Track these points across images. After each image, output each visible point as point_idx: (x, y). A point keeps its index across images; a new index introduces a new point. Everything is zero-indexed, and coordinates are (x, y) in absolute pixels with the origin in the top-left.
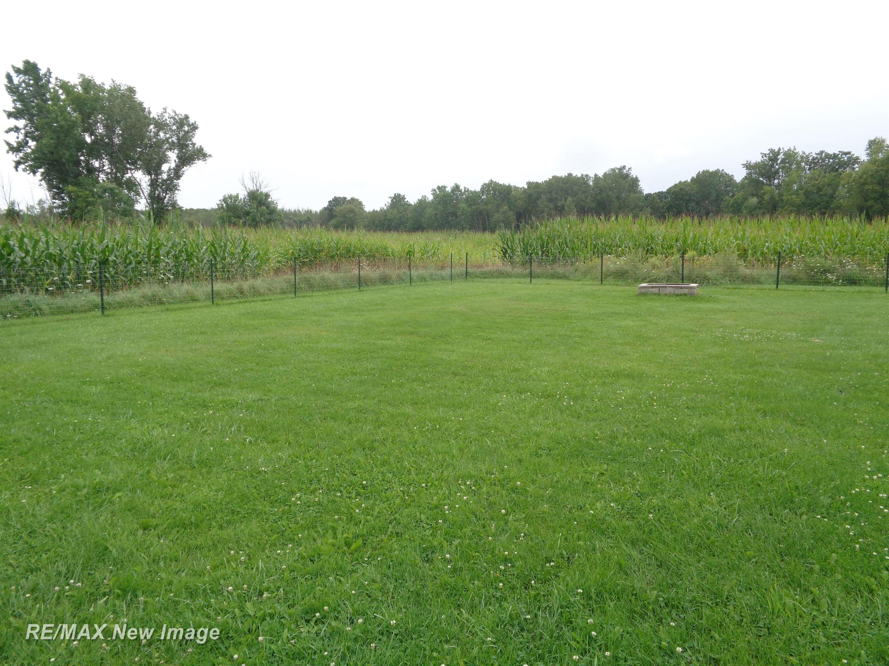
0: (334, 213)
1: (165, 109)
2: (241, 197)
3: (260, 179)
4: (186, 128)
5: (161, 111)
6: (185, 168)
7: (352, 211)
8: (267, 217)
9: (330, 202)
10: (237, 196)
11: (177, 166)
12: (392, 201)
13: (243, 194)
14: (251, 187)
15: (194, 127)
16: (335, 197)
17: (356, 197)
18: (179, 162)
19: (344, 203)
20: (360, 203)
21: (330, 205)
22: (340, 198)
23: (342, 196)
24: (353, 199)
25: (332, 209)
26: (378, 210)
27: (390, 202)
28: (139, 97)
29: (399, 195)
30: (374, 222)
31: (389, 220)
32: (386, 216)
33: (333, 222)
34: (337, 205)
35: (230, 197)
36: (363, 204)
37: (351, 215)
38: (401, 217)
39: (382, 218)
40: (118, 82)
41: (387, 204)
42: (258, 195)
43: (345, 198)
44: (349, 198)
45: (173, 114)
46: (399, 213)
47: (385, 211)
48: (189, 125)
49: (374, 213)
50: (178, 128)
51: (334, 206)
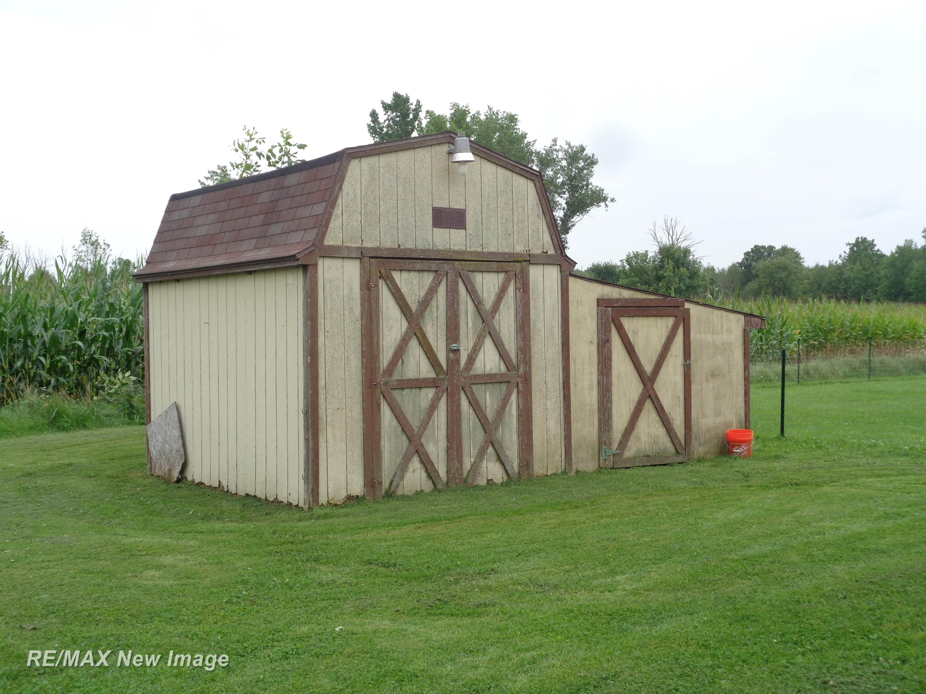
0: (753, 272)
1: (555, 140)
2: (651, 255)
3: (678, 230)
4: (581, 164)
5: (549, 143)
6: (576, 218)
7: (785, 268)
8: (688, 281)
9: (747, 254)
10: (646, 254)
11: (565, 215)
12: (851, 249)
13: (652, 250)
14: (666, 241)
15: (591, 162)
16: (755, 246)
17: (790, 246)
18: (568, 209)
19: (769, 255)
20: (797, 255)
21: (747, 259)
22: (763, 247)
23: (767, 245)
24: (785, 250)
25: (750, 265)
26: (827, 265)
27: (848, 251)
28: (522, 127)
29: (864, 240)
30: (820, 285)
31: (847, 281)
32: (841, 274)
33: (752, 285)
34: (759, 258)
35: (636, 255)
36: (802, 255)
37: (783, 275)
38: (867, 276)
39: (833, 279)
40: (495, 110)
41: (843, 255)
42: (675, 252)
43: (771, 248)
44: (778, 247)
45: (566, 147)
46: (864, 269)
47: (838, 267)
48: (585, 160)
49: (819, 269)
50: (569, 164)
51: (753, 260)
